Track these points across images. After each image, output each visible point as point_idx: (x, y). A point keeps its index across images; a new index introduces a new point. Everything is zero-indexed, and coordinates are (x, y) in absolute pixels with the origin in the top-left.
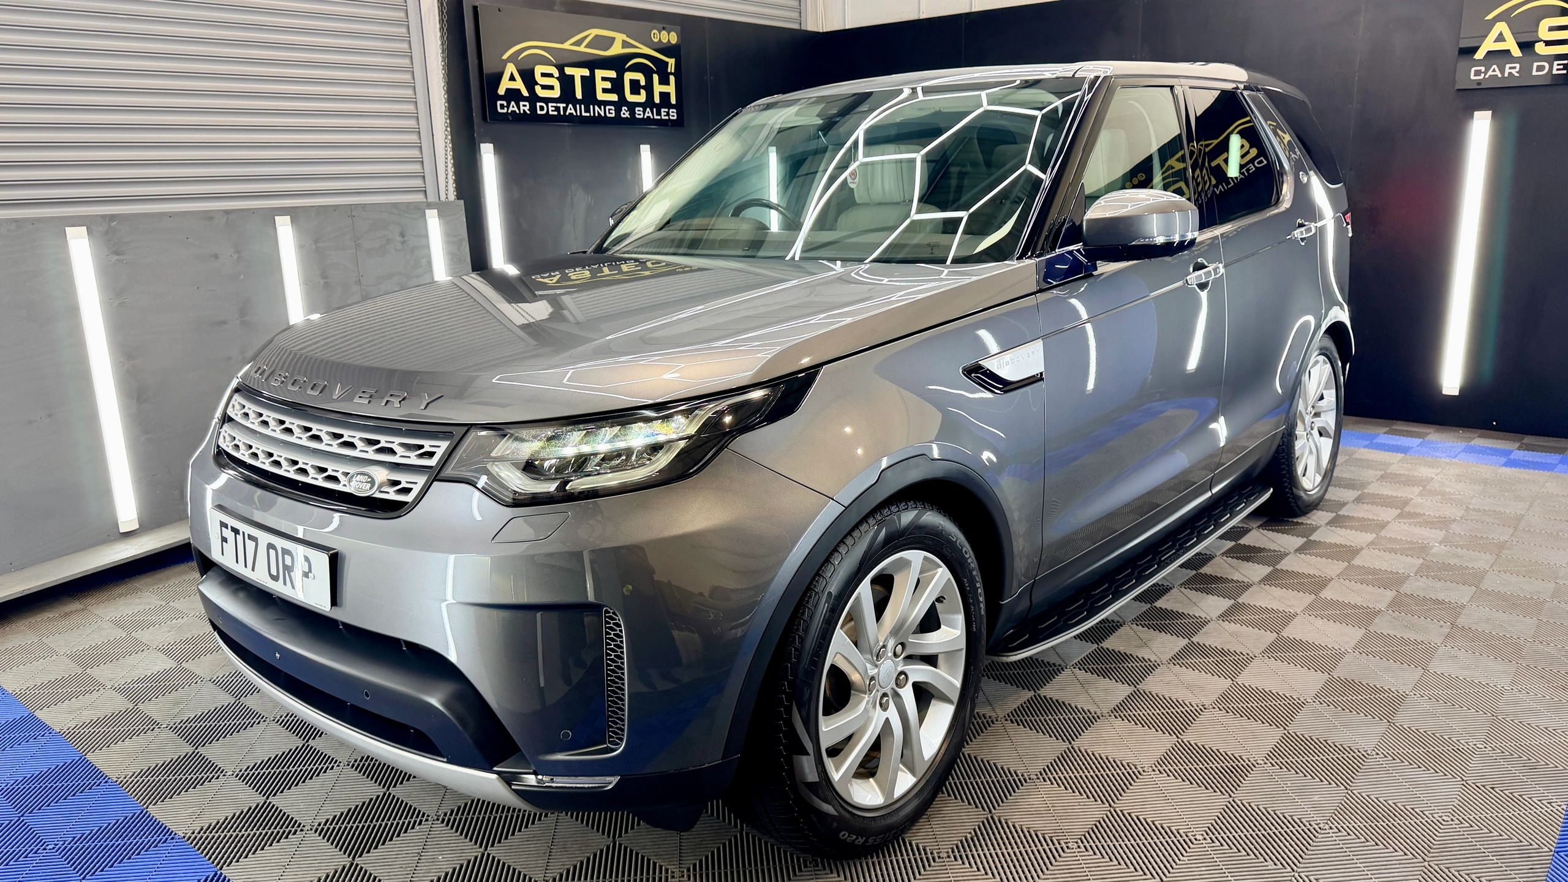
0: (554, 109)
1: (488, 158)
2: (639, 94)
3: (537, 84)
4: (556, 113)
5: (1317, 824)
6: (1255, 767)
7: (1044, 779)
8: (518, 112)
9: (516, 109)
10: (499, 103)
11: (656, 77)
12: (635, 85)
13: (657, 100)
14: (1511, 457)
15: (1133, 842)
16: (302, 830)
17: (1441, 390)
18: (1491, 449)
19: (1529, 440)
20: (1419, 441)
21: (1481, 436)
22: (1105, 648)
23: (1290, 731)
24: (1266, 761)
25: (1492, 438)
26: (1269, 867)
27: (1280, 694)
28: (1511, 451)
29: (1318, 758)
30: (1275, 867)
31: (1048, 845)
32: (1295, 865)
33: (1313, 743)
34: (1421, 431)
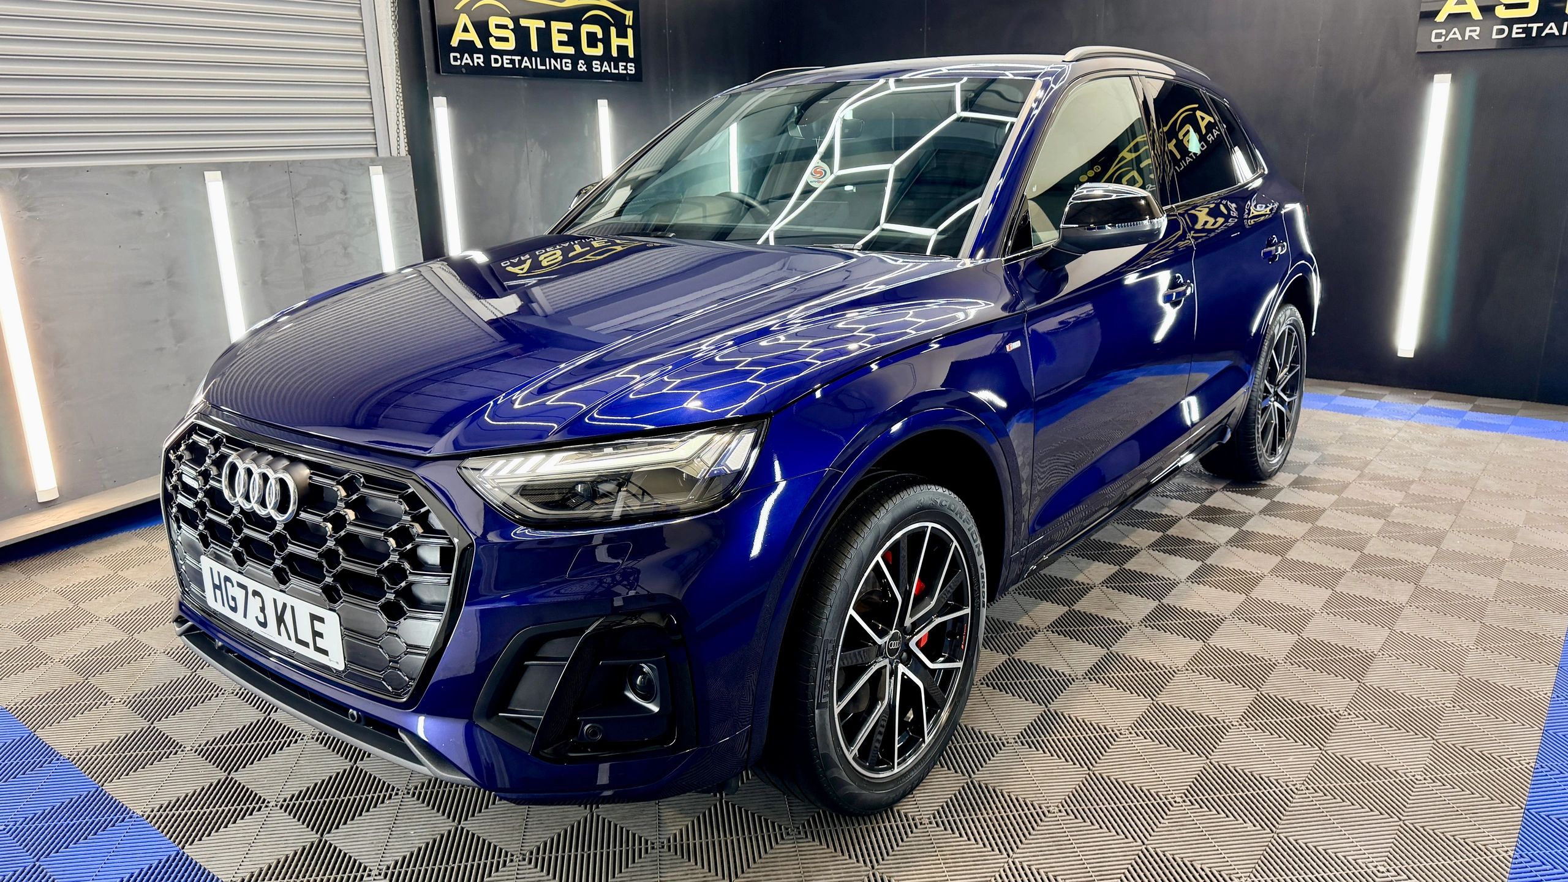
0: (508, 61)
1: (441, 112)
2: (596, 47)
3: (492, 36)
4: (511, 66)
6: (1230, 728)
7: (1022, 742)
8: (471, 64)
9: (469, 61)
10: (452, 55)
11: (613, 30)
12: (592, 37)
13: (615, 53)
14: (1465, 418)
15: (1113, 805)
16: (266, 806)
17: (1397, 353)
18: (1446, 411)
19: (1481, 401)
20: (1375, 402)
21: (1434, 398)
22: (1076, 610)
23: (1263, 693)
24: (1241, 722)
25: (1446, 400)
26: (1249, 829)
27: (1252, 655)
28: (1464, 413)
29: (1291, 718)
30: (1254, 828)
31: (1029, 809)
32: (1274, 826)
33: (1286, 703)
34: (1377, 392)
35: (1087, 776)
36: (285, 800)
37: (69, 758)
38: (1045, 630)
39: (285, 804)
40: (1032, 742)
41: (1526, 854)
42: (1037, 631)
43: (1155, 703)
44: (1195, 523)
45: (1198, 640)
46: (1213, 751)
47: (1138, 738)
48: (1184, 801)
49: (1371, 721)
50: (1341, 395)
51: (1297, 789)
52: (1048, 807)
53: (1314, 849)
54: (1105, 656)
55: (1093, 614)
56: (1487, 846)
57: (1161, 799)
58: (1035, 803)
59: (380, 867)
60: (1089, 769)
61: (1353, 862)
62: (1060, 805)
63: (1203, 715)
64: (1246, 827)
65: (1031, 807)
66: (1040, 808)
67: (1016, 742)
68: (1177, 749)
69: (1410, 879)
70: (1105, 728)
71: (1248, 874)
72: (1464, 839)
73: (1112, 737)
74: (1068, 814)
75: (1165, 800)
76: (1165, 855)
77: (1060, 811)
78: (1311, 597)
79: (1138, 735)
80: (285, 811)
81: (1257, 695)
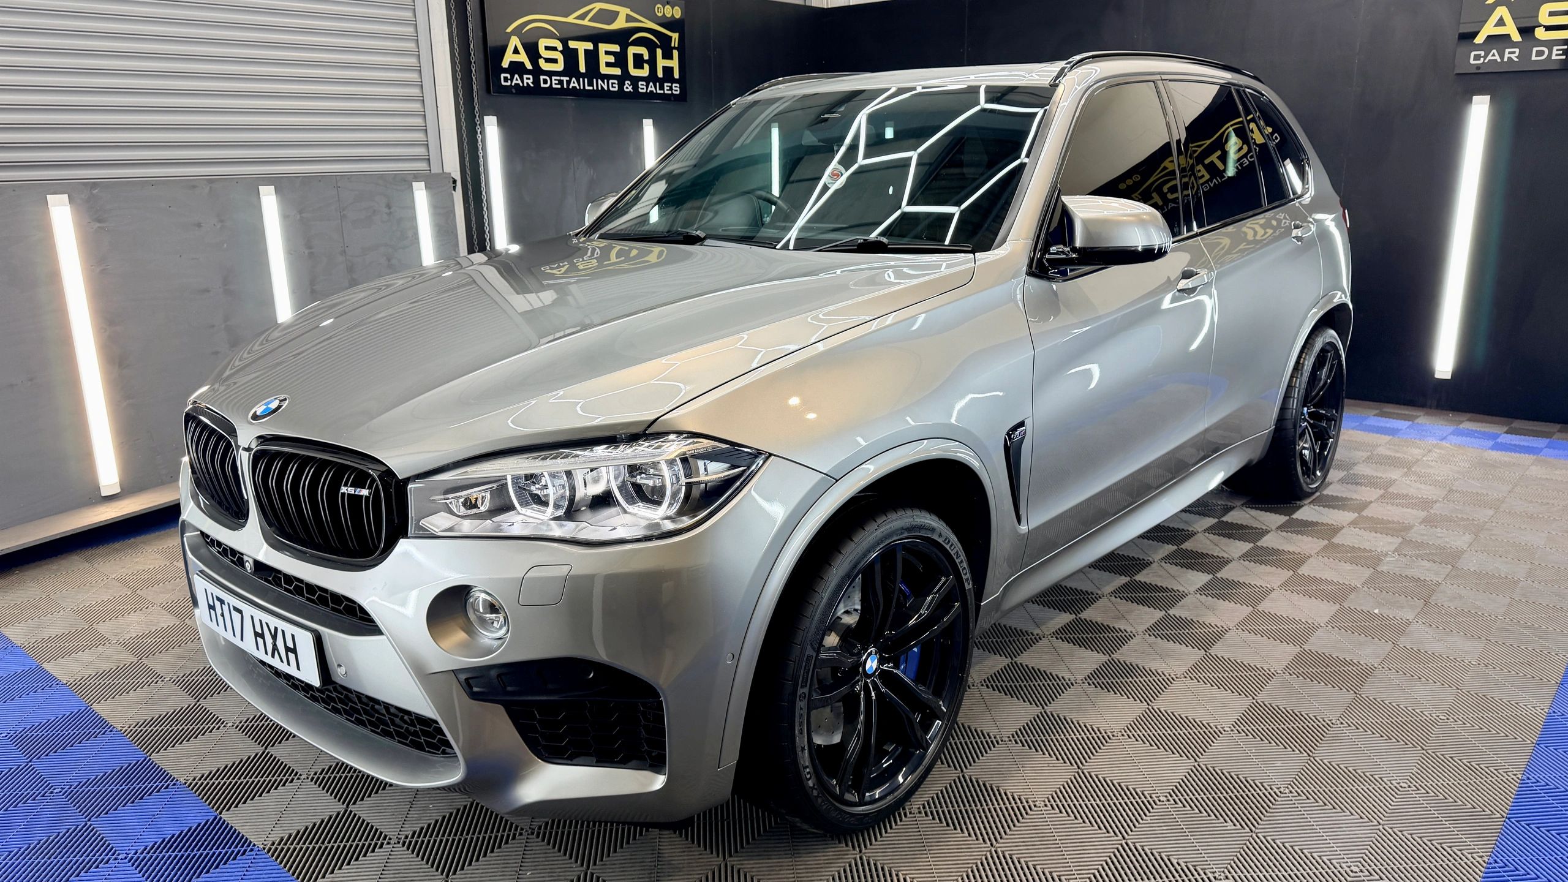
0: (557, 82)
1: (492, 131)
2: (642, 68)
3: (541, 57)
4: (559, 86)
5: (1278, 788)
6: (1221, 733)
7: (1015, 741)
8: (521, 85)
9: (519, 82)
10: (503, 75)
11: (659, 52)
12: (638, 58)
13: (660, 74)
14: (1499, 440)
15: (1098, 802)
16: (298, 779)
17: (1434, 374)
18: (1479, 432)
19: (1517, 424)
20: (1408, 423)
21: (1469, 420)
22: (1082, 618)
23: (1259, 701)
24: (1233, 728)
25: (1482, 422)
26: (1229, 828)
27: (1252, 665)
28: (1497, 436)
29: (1283, 726)
30: (1234, 827)
31: (1016, 803)
32: (1254, 826)
33: (1280, 712)
34: (1411, 413)
35: (1076, 775)
36: (315, 774)
37: (121, 730)
38: (1049, 637)
39: (316, 777)
40: (1026, 741)
41: (1501, 860)
42: (1042, 637)
43: (1150, 708)
44: (1210, 538)
45: (1199, 649)
46: (1202, 755)
47: (1130, 740)
48: (1168, 800)
49: (1362, 730)
50: (1374, 415)
51: (1280, 792)
52: (1034, 802)
53: (1290, 849)
54: (1106, 663)
55: (1099, 623)
56: (1463, 852)
57: (1145, 798)
58: (1022, 798)
59: (399, 836)
60: (1079, 767)
61: (1328, 862)
62: (1046, 800)
63: (1197, 720)
64: (1227, 826)
65: (1018, 801)
66: (1027, 802)
67: (1010, 741)
68: (1167, 751)
69: (1381, 879)
70: (1099, 730)
71: (1222, 870)
72: (1441, 844)
73: (1104, 739)
74: (1053, 808)
75: (1150, 799)
76: (1143, 850)
77: (1046, 806)
78: (1317, 611)
79: (1129, 737)
80: (316, 783)
81: (1253, 703)
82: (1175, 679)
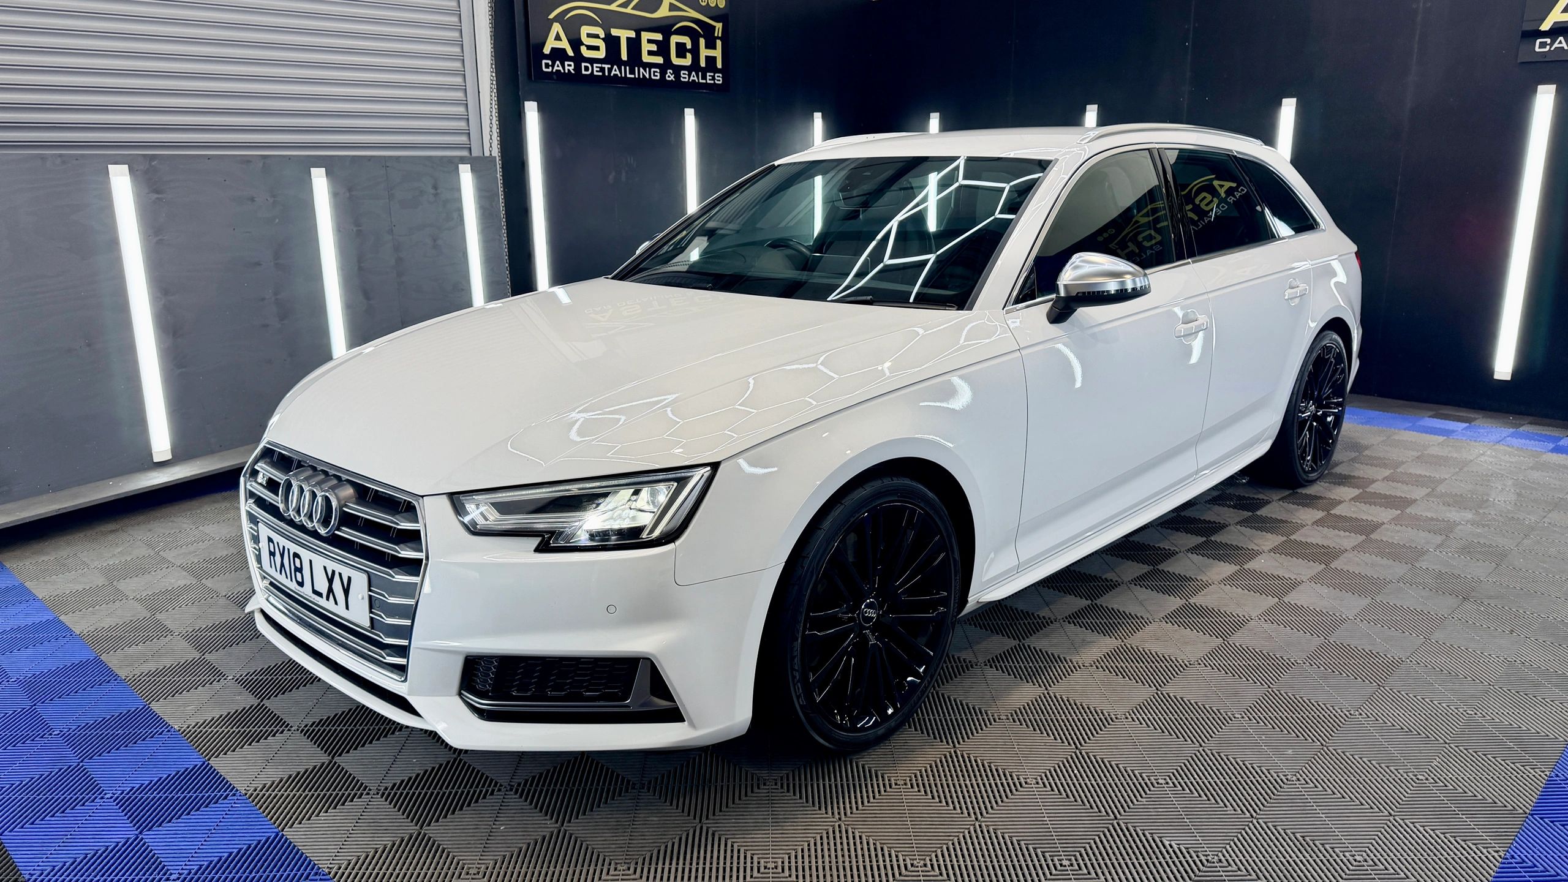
0: (598, 69)
1: (532, 114)
2: (685, 57)
3: (583, 44)
4: (600, 74)
5: (1285, 776)
6: (1231, 720)
8: (562, 71)
9: (560, 68)
10: (544, 62)
11: (702, 41)
12: (681, 48)
13: (703, 64)
14: (1560, 443)
15: (1093, 782)
17: (1493, 374)
18: (1541, 435)
20: (1465, 425)
21: (1530, 423)
22: (1099, 604)
23: (1274, 690)
25: (1543, 425)
27: (1271, 654)
28: (1558, 439)
29: (1298, 715)
30: (1234, 812)
31: (1006, 780)
32: (1255, 812)
33: (1296, 701)
34: (1469, 416)
37: (125, 679)
38: (1061, 621)
39: (306, 728)
40: (1025, 720)
41: (1519, 856)
42: (1053, 621)
43: (1159, 692)
44: (1242, 531)
45: (1217, 637)
46: (1208, 740)
47: (1133, 723)
48: (1167, 783)
49: (1382, 722)
51: (1287, 779)
52: (1025, 779)
53: (1292, 836)
54: (1117, 647)
55: (1115, 609)
56: (1478, 846)
57: (1143, 780)
58: (1014, 774)
60: (1077, 748)
61: (1330, 850)
62: (1039, 778)
63: (1207, 706)
64: (1227, 811)
65: (1009, 778)
66: (1019, 779)
67: (1008, 719)
68: (1171, 735)
70: (1102, 712)
71: (1217, 853)
72: (1455, 837)
73: (1107, 721)
74: (1045, 786)
75: (1147, 781)
76: (1135, 830)
77: (1037, 783)
78: (1347, 604)
79: (1133, 720)
80: (305, 734)
81: (1268, 691)
82: (1188, 665)
